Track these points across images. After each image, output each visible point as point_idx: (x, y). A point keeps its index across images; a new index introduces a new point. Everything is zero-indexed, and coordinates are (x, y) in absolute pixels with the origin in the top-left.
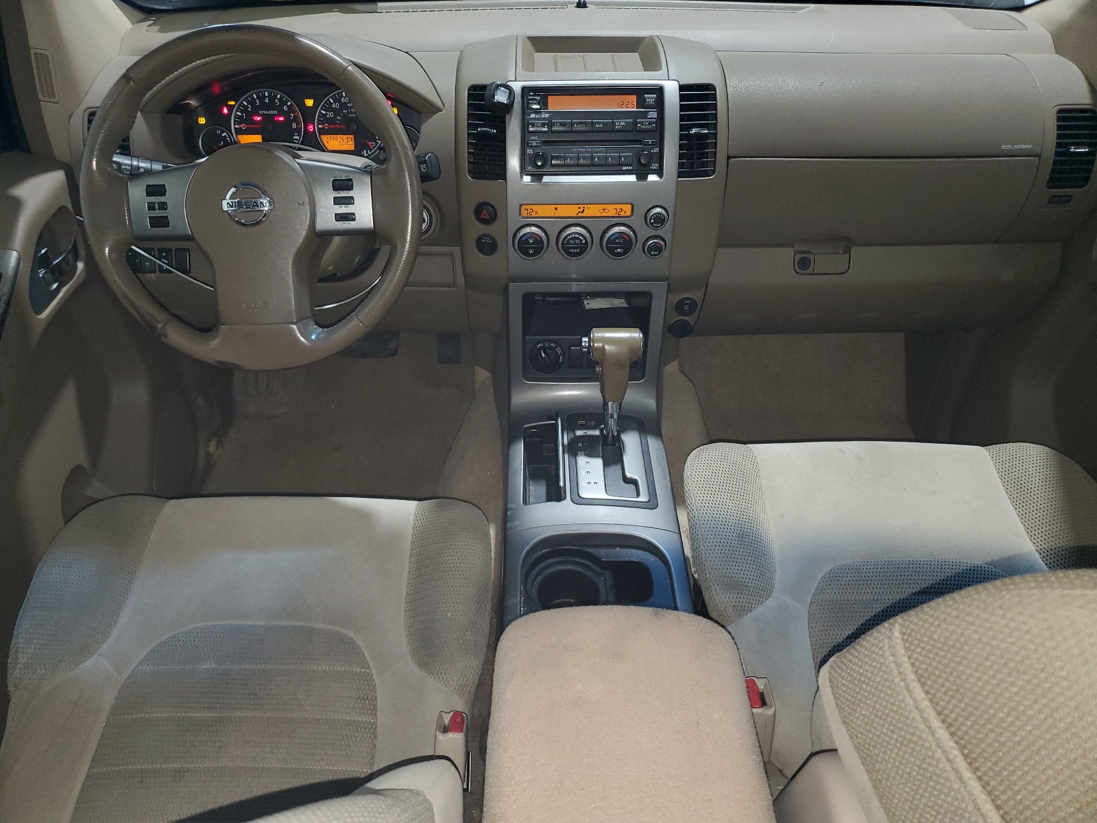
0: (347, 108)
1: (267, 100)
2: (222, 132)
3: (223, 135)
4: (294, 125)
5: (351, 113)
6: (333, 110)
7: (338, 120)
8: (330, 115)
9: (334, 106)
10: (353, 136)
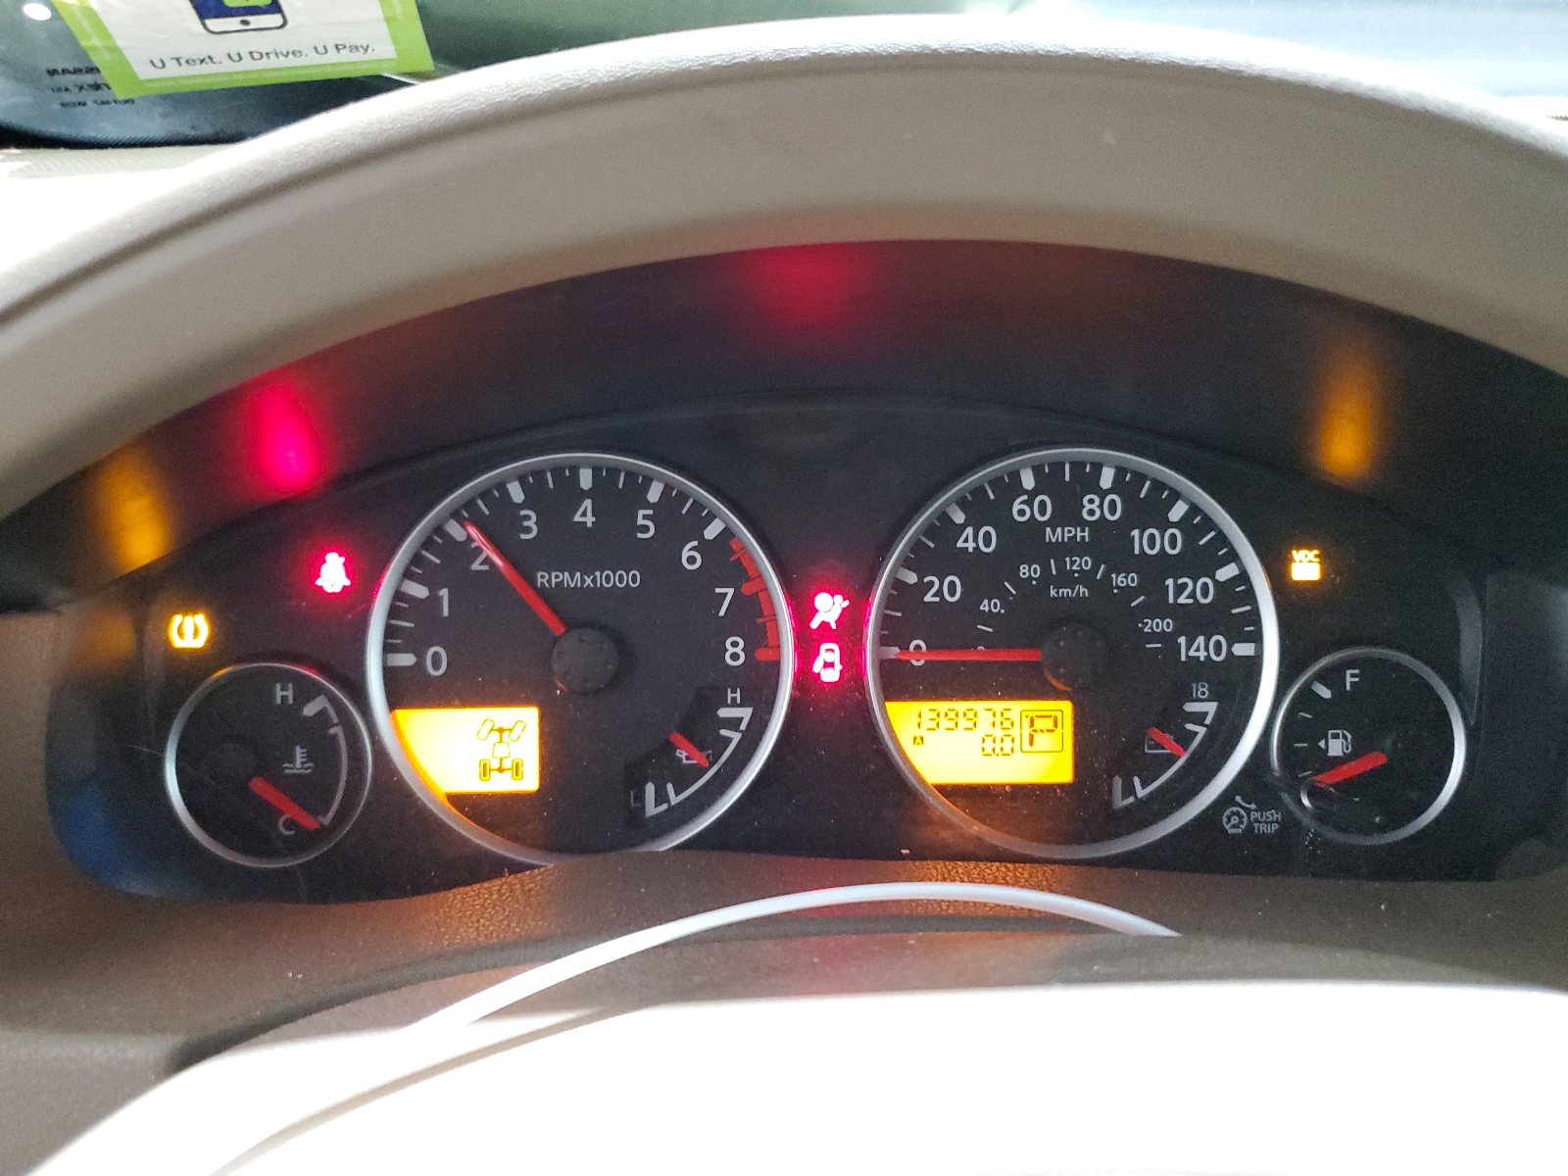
0: (1044, 552)
1: (585, 515)
2: (307, 691)
3: (310, 710)
4: (735, 650)
5: (1066, 579)
6: (970, 566)
7: (988, 618)
8: (946, 589)
9: (967, 541)
10: (1066, 707)
